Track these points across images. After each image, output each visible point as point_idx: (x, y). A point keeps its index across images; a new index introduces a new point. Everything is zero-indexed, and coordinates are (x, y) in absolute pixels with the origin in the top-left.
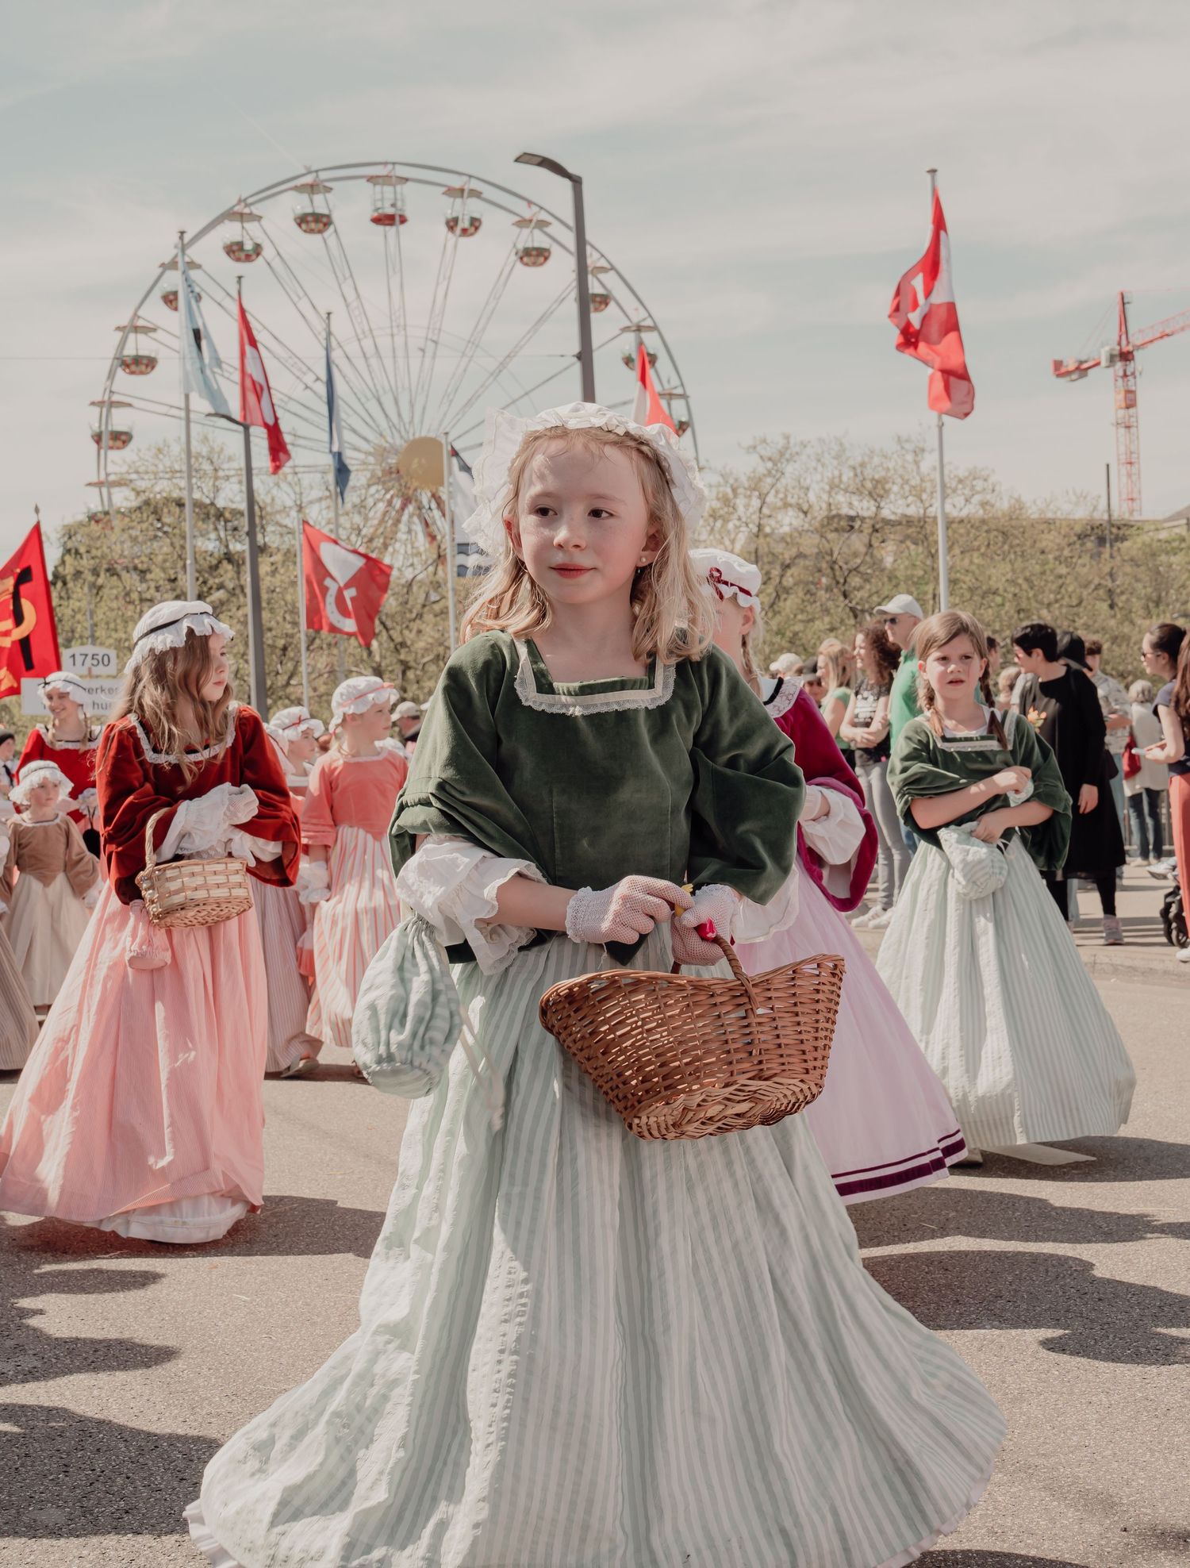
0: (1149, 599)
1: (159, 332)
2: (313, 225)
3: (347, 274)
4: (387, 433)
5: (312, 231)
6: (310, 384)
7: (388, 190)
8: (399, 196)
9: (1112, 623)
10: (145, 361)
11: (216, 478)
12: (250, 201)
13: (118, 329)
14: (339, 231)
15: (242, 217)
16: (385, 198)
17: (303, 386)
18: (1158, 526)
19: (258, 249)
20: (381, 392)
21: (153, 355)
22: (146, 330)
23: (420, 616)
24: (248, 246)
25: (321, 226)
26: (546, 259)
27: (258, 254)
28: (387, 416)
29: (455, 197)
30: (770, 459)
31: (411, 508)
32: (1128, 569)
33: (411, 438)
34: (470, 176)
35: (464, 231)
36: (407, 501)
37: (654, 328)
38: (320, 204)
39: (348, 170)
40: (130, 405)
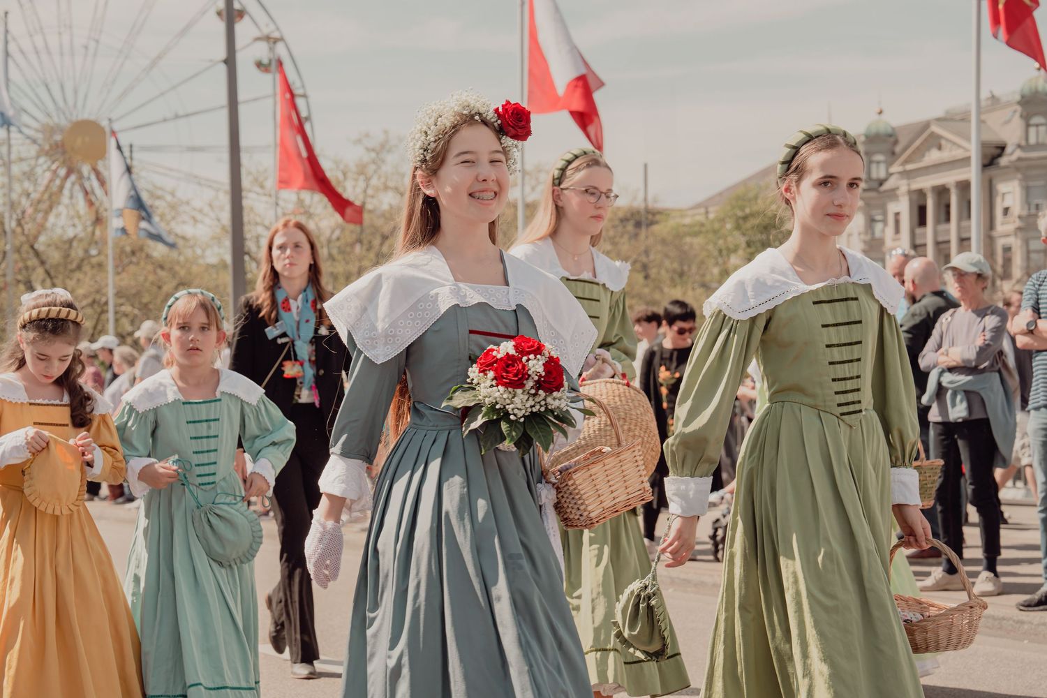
0: (674, 271)
4: (54, 114)
9: (646, 290)
18: (682, 213)
20: (49, 80)
23: (79, 267)
28: (54, 100)
30: (373, 150)
31: (73, 178)
32: (659, 247)
33: (74, 119)
36: (70, 171)
37: (282, 39)
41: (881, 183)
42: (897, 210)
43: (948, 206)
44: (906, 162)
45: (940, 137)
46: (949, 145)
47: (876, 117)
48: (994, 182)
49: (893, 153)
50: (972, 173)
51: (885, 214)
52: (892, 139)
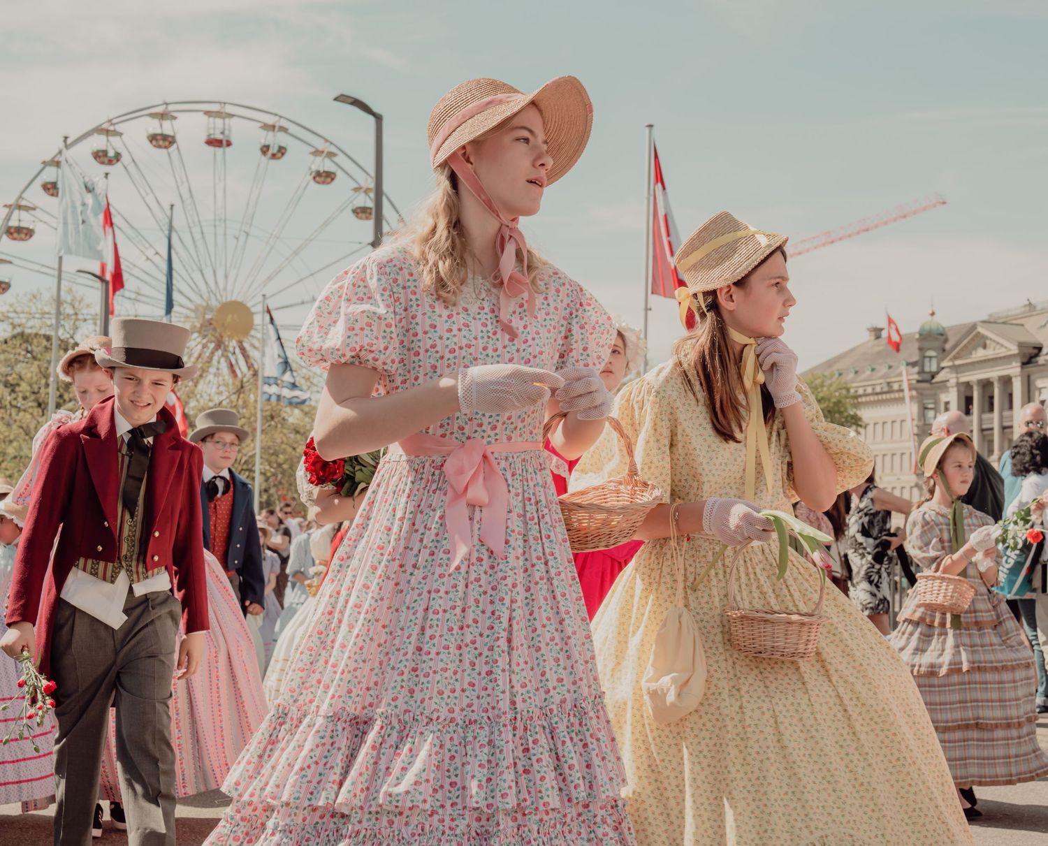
1: (38, 210)
2: (161, 143)
3: (184, 179)
4: (205, 296)
5: (160, 147)
6: (150, 257)
7: (219, 122)
8: (227, 127)
10: (25, 231)
11: (77, 320)
12: (114, 121)
13: (6, 206)
14: (180, 147)
15: (108, 132)
16: (217, 127)
17: (145, 258)
19: (118, 157)
20: (203, 266)
21: (31, 227)
22: (27, 208)
24: (111, 154)
25: (167, 143)
26: (332, 179)
27: (118, 160)
28: (206, 283)
29: (268, 130)
31: (220, 352)
33: (224, 301)
34: (281, 117)
35: (274, 156)
36: (218, 346)
38: (167, 128)
39: (190, 104)
40: (10, 262)
41: (933, 377)
42: (946, 400)
43: (992, 398)
44: (955, 358)
45: (986, 338)
46: (993, 344)
47: (930, 318)
48: (1032, 378)
49: (944, 350)
50: (1014, 369)
51: (936, 402)
52: (942, 338)
